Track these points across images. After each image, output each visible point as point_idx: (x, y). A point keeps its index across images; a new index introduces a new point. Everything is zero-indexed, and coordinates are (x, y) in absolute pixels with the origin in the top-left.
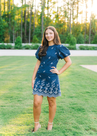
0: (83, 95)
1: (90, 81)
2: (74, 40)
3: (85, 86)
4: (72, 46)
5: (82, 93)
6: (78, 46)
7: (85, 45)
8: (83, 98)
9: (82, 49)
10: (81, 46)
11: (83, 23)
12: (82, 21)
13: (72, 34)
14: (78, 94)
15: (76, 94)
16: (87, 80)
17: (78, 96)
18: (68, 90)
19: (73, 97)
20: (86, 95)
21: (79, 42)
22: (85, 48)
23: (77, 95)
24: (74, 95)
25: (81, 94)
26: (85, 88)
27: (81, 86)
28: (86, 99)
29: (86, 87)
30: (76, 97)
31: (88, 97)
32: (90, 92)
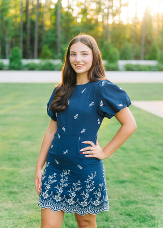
0: (146, 175)
1: (154, 138)
2: (115, 53)
3: (146, 152)
5: (142, 169)
8: (147, 183)
9: (129, 69)
13: (112, 42)
14: (135, 173)
15: (131, 172)
16: (147, 136)
17: (135, 179)
18: (113, 163)
19: (126, 181)
20: (151, 175)
21: (124, 56)
23: (134, 176)
24: (126, 176)
25: (141, 172)
26: (147, 157)
27: (138, 151)
28: (153, 188)
29: (148, 155)
30: (131, 182)
31: (157, 181)
32: (158, 168)
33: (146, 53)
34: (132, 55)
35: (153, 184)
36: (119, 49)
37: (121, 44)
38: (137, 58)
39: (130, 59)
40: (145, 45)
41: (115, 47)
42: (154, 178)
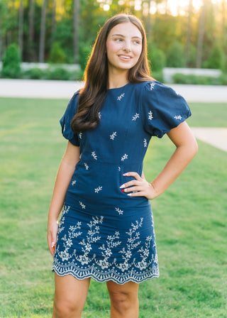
0: (206, 233)
1: (217, 181)
2: (159, 57)
3: (205, 200)
5: (200, 225)
6: (169, 73)
7: (186, 72)
8: (208, 245)
9: (178, 81)
13: (155, 41)
14: (190, 229)
15: (184, 228)
16: (206, 178)
17: (191, 238)
19: (176, 242)
20: (213, 233)
21: (171, 63)
23: (189, 234)
24: (177, 234)
25: (198, 229)
26: (208, 208)
27: (194, 199)
28: (217, 251)
29: (209, 205)
30: (184, 243)
31: (223, 243)
32: (223, 223)
33: (204, 58)
34: (184, 61)
35: (216, 247)
36: (165, 51)
37: (167, 44)
38: (191, 65)
39: (180, 66)
40: (203, 47)
41: (159, 48)
42: (219, 238)
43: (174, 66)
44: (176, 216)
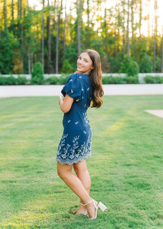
0: (149, 161)
1: (162, 137)
2: (135, 66)
3: (153, 146)
4: (131, 78)
5: (146, 157)
6: (141, 76)
7: (154, 75)
8: (149, 166)
9: (148, 81)
10: (147, 76)
11: (151, 35)
12: (149, 32)
13: (132, 56)
14: (140, 159)
15: (137, 159)
16: (156, 136)
17: (140, 163)
18: (123, 153)
19: (131, 165)
21: (143, 69)
22: (155, 81)
23: (139, 161)
24: (132, 161)
25: (145, 159)
26: (153, 150)
27: (146, 146)
28: (153, 168)
30: (136, 166)
31: (158, 165)
32: (160, 156)
34: (152, 68)
35: (153, 166)
36: (139, 63)
41: (135, 60)
42: (155, 163)
43: (146, 72)
44: (134, 154)
